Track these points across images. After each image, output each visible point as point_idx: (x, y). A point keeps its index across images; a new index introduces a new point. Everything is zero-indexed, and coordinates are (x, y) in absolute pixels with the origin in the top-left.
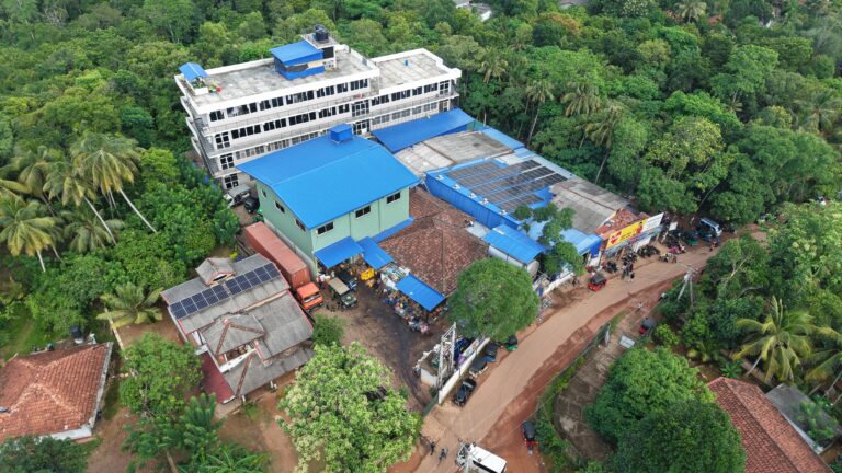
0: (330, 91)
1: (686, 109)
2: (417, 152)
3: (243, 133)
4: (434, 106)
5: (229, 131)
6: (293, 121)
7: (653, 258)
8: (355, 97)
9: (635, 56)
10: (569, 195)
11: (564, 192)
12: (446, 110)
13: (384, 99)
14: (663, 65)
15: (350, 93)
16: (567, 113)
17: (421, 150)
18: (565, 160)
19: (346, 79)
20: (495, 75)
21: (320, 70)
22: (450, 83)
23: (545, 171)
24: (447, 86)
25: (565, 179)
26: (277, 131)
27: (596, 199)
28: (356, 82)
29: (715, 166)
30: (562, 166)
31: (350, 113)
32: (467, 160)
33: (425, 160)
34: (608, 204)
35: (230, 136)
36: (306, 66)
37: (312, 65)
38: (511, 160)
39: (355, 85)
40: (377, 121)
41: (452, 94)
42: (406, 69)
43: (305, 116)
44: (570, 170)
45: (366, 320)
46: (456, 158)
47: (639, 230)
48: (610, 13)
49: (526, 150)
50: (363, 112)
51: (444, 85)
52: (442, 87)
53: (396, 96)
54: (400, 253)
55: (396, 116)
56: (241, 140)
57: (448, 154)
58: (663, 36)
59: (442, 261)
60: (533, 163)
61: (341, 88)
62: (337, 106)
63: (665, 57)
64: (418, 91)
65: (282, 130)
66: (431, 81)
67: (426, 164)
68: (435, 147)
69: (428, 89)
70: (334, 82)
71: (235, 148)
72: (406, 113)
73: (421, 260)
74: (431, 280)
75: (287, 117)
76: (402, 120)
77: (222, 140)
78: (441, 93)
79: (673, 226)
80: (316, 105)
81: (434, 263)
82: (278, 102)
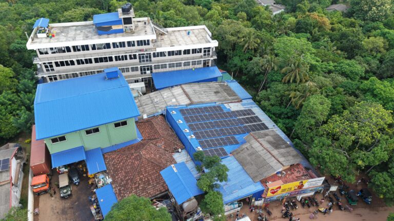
0: (122, 44)
1: (375, 92)
2: (173, 91)
3: (62, 64)
4: (199, 63)
5: (53, 61)
6: (97, 60)
7: (312, 209)
8: (141, 50)
9: (358, 47)
10: (256, 145)
11: (253, 141)
12: (208, 66)
13: (162, 54)
14: (379, 55)
15: (136, 47)
16: (283, 81)
17: (177, 91)
18: (274, 114)
19: (134, 38)
20: (250, 48)
21: (121, 31)
22: (211, 50)
23: (256, 119)
24: (209, 51)
25: (267, 128)
26: (85, 65)
27: (275, 152)
28: (141, 41)
29: (378, 150)
30: (271, 118)
31: (137, 60)
32: (202, 103)
33: (175, 98)
34: (281, 159)
35: (54, 65)
36: (111, 27)
37: (114, 27)
38: (234, 107)
39: (140, 43)
40: (156, 67)
41: (212, 57)
42: (187, 36)
43: (106, 58)
44: (275, 122)
45: (69, 211)
46: (195, 100)
47: (301, 187)
48: (359, 17)
49: (251, 101)
50: (147, 61)
51: (207, 50)
52: (205, 51)
53: (171, 53)
54: (113, 165)
55: (171, 66)
56: (61, 68)
57: (191, 96)
58: (383, 35)
59: (132, 180)
60: (249, 112)
61: (130, 44)
62: (128, 54)
63: (382, 49)
64: (187, 52)
65: (89, 65)
66: (197, 47)
67: (174, 100)
68: (186, 90)
69: (194, 51)
70: (126, 39)
71: (58, 72)
72: (179, 65)
73: (121, 175)
74: (120, 193)
75: (93, 58)
76: (175, 69)
77: (49, 66)
78: (205, 55)
79: (334, 188)
80: (112, 52)
81: (127, 180)
82: (85, 48)
